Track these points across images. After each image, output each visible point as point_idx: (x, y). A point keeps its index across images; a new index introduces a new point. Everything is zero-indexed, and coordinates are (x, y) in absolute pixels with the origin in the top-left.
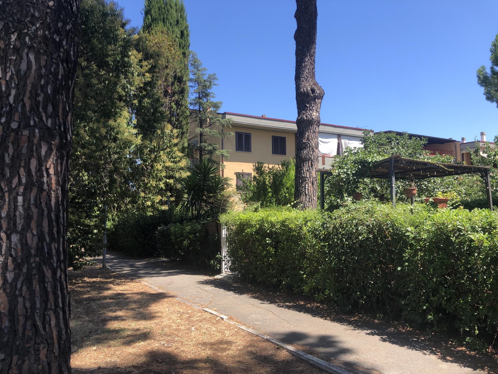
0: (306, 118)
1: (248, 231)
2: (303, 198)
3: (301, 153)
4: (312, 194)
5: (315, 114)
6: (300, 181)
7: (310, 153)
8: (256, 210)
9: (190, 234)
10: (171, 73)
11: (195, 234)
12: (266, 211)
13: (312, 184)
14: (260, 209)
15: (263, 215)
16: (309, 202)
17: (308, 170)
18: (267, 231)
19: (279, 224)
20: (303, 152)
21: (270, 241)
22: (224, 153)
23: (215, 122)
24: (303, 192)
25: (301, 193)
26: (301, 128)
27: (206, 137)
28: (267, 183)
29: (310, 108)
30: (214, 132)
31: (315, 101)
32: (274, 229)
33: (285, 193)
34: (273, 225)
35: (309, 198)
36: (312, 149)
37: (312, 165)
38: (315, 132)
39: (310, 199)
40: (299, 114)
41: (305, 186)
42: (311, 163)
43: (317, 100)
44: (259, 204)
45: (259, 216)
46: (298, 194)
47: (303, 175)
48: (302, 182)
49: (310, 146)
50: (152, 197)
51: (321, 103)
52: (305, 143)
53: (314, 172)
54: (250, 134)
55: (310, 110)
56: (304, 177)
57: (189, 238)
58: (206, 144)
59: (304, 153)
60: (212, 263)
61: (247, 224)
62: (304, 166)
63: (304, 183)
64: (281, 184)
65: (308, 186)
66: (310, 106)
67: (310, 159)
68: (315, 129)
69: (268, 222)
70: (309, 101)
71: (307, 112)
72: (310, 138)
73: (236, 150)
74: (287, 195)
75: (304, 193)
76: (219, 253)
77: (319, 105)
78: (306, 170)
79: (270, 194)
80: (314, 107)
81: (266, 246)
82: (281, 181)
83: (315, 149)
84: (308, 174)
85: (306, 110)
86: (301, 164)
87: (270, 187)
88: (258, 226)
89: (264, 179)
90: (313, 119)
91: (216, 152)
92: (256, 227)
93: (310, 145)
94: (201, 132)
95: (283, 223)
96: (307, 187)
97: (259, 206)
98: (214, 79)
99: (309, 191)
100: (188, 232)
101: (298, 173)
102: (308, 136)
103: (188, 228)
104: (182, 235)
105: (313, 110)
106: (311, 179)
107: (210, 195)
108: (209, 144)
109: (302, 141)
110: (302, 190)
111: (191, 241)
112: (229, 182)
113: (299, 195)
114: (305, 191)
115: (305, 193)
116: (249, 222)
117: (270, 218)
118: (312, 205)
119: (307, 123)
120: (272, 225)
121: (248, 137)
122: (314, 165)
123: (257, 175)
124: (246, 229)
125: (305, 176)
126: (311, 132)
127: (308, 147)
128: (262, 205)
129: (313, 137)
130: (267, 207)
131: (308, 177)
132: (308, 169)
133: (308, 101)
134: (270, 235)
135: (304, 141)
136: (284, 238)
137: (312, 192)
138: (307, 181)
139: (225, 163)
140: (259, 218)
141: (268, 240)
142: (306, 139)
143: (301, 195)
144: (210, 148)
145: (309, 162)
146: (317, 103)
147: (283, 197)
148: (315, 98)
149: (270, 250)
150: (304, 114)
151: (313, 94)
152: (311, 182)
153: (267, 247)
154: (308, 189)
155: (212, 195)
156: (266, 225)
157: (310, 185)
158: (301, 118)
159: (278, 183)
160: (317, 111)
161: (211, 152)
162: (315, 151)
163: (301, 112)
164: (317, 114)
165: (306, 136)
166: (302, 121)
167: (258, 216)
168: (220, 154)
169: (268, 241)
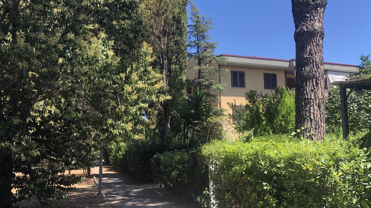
0: (306, 30)
1: (236, 169)
2: (307, 125)
3: (303, 70)
4: (320, 120)
5: (317, 25)
6: (303, 104)
7: (313, 70)
8: (248, 140)
9: (179, 164)
10: (171, 17)
11: (184, 164)
12: (262, 141)
13: (319, 107)
14: (252, 138)
15: (258, 148)
16: (316, 129)
17: (312, 91)
18: (264, 171)
19: (282, 161)
20: (305, 69)
21: (268, 188)
22: (219, 87)
23: (212, 60)
24: (308, 116)
25: (304, 118)
26: (301, 41)
27: (204, 74)
28: (261, 111)
29: (310, 18)
30: (210, 69)
31: (316, 9)
32: (275, 169)
33: (281, 121)
34: (273, 163)
35: (316, 124)
36: (316, 65)
37: (317, 84)
38: (318, 45)
39: (317, 126)
40: (297, 27)
41: (310, 110)
42: (316, 82)
43: (319, 9)
44: (252, 132)
45: (252, 148)
46: (300, 119)
47: (306, 96)
48: (306, 105)
49: (313, 62)
50: (122, 124)
51: (323, 12)
52: (307, 58)
53: (320, 93)
54: (244, 72)
55: (311, 20)
56: (308, 99)
57: (178, 168)
58: (203, 80)
59: (307, 69)
60: (198, 201)
61: (235, 158)
62: (307, 85)
63: (308, 106)
64: (277, 112)
65: (314, 110)
66: (310, 16)
67: (314, 77)
68: (319, 42)
69: (265, 158)
70: (309, 10)
71: (308, 23)
72: (313, 52)
73: (232, 87)
74: (283, 123)
75: (308, 118)
76: (206, 189)
77: (322, 14)
78: (310, 89)
79: (264, 123)
80: (316, 16)
81: (263, 193)
82: (276, 108)
83: (320, 65)
84: (313, 95)
85: (306, 21)
86: (302, 84)
87: (264, 115)
88: (250, 163)
89: (258, 108)
90: (315, 29)
91: (213, 86)
92: (247, 165)
93: (313, 60)
94: (199, 70)
95: (290, 162)
96: (312, 111)
97: (251, 134)
98: (210, 24)
99: (315, 115)
100: (177, 162)
101: (300, 94)
102: (310, 50)
103: (177, 158)
104: (171, 166)
105: (315, 20)
106: (317, 101)
107: (195, 122)
108: (206, 80)
109: (303, 56)
110: (306, 115)
111: (179, 172)
112: (225, 112)
113: (303, 121)
114: (310, 115)
115: (310, 118)
116: (238, 156)
117: (267, 153)
118: (319, 133)
119: (308, 34)
120: (270, 162)
121: (242, 75)
122: (319, 84)
123: (249, 104)
124: (233, 166)
125: (309, 97)
126: (313, 45)
127: (311, 63)
128: (255, 134)
129: (316, 51)
130: (261, 135)
131: (313, 98)
132: (313, 88)
133: (307, 10)
134: (269, 179)
135: (305, 56)
136: (292, 183)
137: (319, 116)
138: (312, 104)
139: (222, 97)
140: (252, 151)
141: (266, 185)
142: (308, 53)
143: (304, 121)
144: (207, 83)
145: (313, 81)
146: (320, 12)
147: (278, 126)
148: (316, 7)
149: (270, 201)
150: (303, 25)
151: (313, 2)
152: (317, 104)
153: (264, 195)
154: (314, 113)
155: (197, 122)
156: (263, 163)
157: (316, 108)
158: (300, 30)
159: (272, 110)
160: (319, 21)
161: (207, 87)
162: (320, 67)
163: (300, 23)
164: (320, 25)
165: (308, 50)
166: (302, 34)
167: (250, 148)
168: (216, 88)
169: (266, 187)
